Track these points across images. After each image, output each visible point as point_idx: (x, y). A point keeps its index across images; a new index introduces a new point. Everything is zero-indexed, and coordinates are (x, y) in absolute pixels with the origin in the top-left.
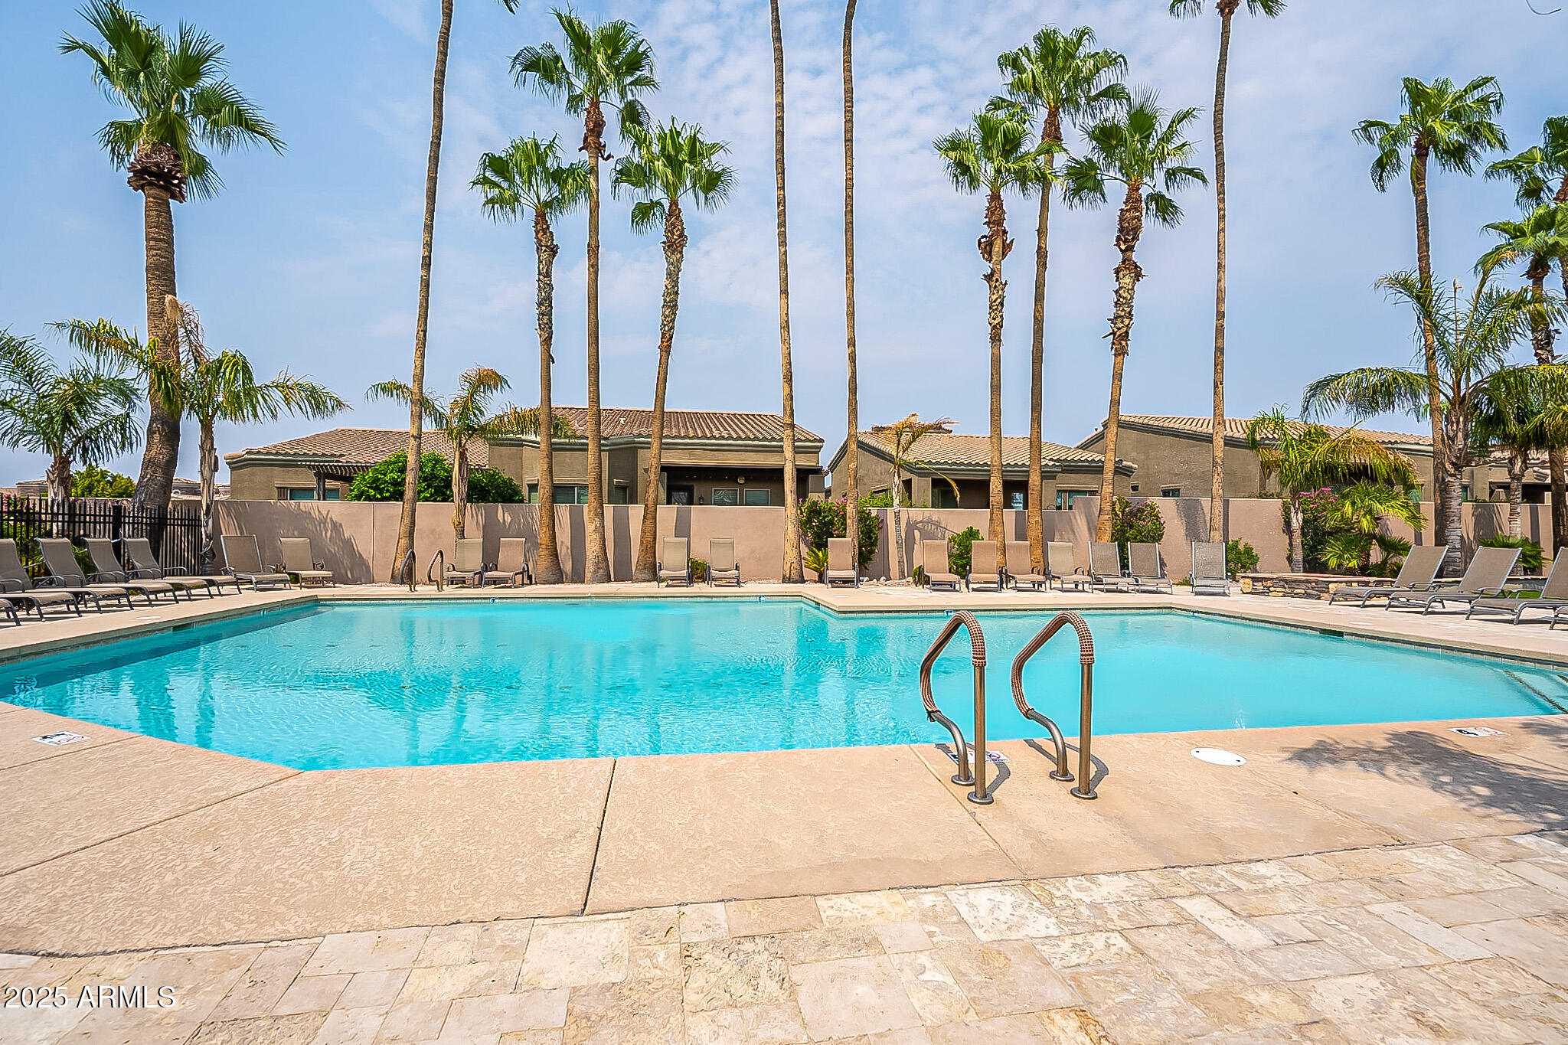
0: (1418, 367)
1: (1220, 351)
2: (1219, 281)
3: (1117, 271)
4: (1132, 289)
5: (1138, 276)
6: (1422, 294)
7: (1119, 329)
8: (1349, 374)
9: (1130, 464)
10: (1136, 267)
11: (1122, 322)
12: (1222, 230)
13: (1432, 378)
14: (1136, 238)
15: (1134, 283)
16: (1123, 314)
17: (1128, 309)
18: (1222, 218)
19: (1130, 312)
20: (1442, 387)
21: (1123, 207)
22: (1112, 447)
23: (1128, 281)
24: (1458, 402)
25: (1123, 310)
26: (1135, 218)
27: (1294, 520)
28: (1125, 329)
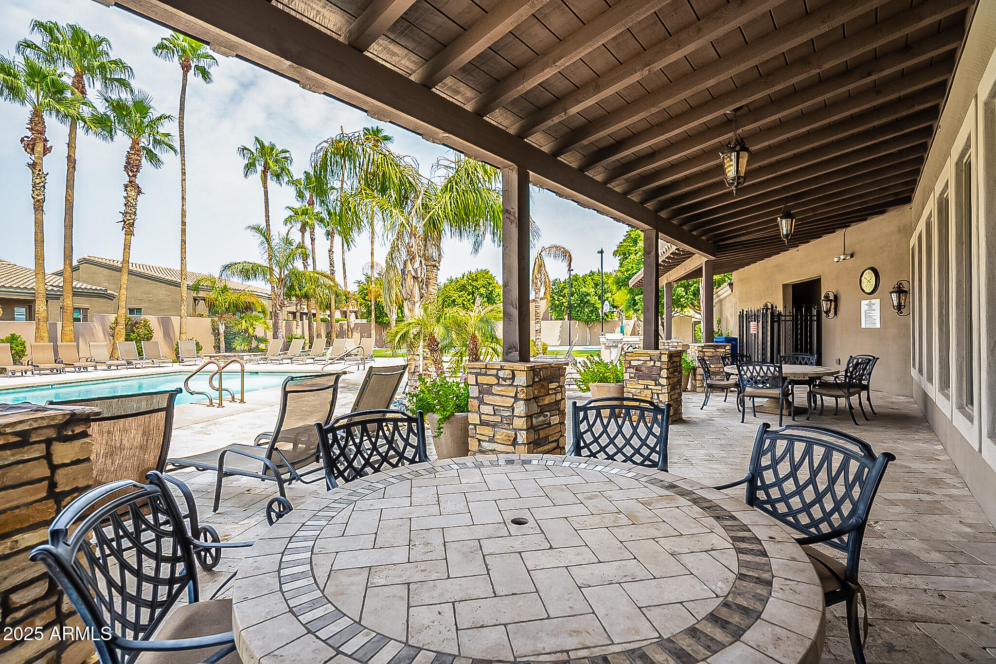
0: (266, 264)
1: (183, 242)
2: (183, 206)
3: (126, 186)
4: (136, 199)
5: (139, 192)
6: (265, 234)
7: (129, 220)
8: (240, 263)
9: (113, 292)
10: (138, 187)
11: (130, 216)
12: (184, 180)
13: (271, 269)
14: (138, 171)
15: (137, 196)
16: (131, 212)
17: (134, 210)
18: (184, 174)
19: (135, 212)
20: (275, 273)
21: (129, 150)
22: (125, 286)
23: (134, 194)
24: (280, 280)
25: (131, 210)
26: (138, 160)
27: (221, 329)
28: (132, 221)
